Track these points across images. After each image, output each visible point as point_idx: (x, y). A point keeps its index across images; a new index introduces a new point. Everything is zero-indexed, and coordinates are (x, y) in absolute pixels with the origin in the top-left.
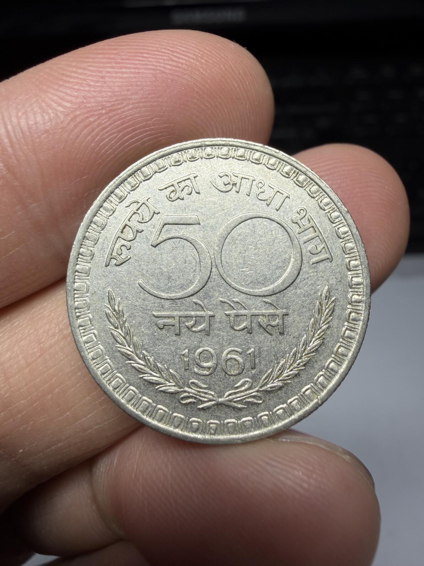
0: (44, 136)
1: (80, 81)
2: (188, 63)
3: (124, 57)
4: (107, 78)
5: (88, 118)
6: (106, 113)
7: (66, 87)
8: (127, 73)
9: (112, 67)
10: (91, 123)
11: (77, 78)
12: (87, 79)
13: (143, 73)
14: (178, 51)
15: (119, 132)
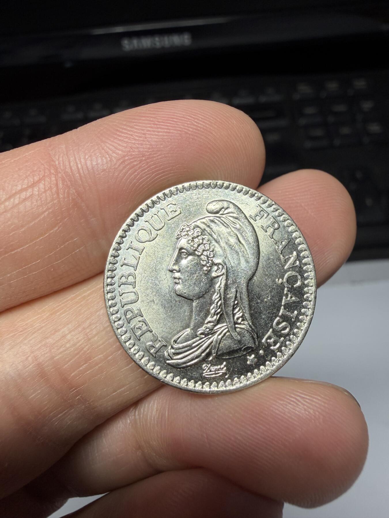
0: (102, 173)
1: (129, 136)
2: (205, 128)
3: (160, 120)
4: (147, 135)
5: (132, 162)
6: (145, 160)
7: (120, 140)
8: (161, 132)
9: (151, 127)
10: (134, 166)
11: (127, 133)
12: (134, 135)
13: (172, 133)
14: (198, 118)
15: (153, 173)
